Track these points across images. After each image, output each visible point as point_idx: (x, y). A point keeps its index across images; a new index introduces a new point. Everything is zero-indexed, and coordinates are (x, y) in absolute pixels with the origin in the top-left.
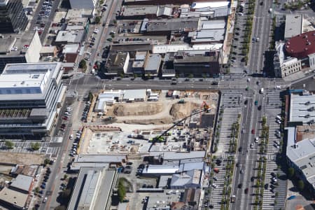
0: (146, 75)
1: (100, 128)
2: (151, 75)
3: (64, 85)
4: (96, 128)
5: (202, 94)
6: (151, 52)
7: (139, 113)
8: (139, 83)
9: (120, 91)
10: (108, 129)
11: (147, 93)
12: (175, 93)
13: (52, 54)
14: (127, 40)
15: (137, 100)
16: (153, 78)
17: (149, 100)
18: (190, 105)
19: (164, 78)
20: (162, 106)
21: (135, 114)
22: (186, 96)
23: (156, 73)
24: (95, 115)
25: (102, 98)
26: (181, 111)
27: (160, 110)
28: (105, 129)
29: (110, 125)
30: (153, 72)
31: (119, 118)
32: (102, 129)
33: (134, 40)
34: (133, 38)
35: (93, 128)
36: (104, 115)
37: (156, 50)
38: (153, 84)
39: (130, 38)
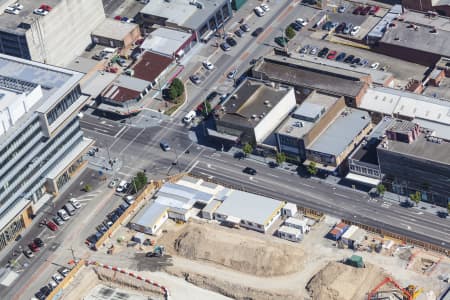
0: (307, 163)
1: (119, 276)
2: (319, 166)
3: (87, 135)
4: (110, 274)
5: (421, 254)
6: (351, 102)
7: (232, 262)
8: (283, 178)
9: (220, 188)
10: (138, 284)
11: (284, 213)
12: (352, 232)
13: (119, 44)
14: (323, 53)
15: (247, 226)
16: (322, 174)
17: (277, 234)
18: (373, 276)
19: (350, 183)
20: (300, 259)
21: (222, 263)
22: (377, 249)
23: (334, 164)
24: (126, 236)
25: (166, 195)
26: (336, 286)
27: (289, 268)
28: (131, 281)
29: (146, 274)
30: (327, 159)
31: (179, 262)
32: (123, 278)
33: (340, 58)
34: (340, 50)
35: (102, 271)
36: (148, 243)
37: (370, 100)
38: (315, 191)
39: (332, 48)
